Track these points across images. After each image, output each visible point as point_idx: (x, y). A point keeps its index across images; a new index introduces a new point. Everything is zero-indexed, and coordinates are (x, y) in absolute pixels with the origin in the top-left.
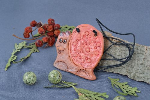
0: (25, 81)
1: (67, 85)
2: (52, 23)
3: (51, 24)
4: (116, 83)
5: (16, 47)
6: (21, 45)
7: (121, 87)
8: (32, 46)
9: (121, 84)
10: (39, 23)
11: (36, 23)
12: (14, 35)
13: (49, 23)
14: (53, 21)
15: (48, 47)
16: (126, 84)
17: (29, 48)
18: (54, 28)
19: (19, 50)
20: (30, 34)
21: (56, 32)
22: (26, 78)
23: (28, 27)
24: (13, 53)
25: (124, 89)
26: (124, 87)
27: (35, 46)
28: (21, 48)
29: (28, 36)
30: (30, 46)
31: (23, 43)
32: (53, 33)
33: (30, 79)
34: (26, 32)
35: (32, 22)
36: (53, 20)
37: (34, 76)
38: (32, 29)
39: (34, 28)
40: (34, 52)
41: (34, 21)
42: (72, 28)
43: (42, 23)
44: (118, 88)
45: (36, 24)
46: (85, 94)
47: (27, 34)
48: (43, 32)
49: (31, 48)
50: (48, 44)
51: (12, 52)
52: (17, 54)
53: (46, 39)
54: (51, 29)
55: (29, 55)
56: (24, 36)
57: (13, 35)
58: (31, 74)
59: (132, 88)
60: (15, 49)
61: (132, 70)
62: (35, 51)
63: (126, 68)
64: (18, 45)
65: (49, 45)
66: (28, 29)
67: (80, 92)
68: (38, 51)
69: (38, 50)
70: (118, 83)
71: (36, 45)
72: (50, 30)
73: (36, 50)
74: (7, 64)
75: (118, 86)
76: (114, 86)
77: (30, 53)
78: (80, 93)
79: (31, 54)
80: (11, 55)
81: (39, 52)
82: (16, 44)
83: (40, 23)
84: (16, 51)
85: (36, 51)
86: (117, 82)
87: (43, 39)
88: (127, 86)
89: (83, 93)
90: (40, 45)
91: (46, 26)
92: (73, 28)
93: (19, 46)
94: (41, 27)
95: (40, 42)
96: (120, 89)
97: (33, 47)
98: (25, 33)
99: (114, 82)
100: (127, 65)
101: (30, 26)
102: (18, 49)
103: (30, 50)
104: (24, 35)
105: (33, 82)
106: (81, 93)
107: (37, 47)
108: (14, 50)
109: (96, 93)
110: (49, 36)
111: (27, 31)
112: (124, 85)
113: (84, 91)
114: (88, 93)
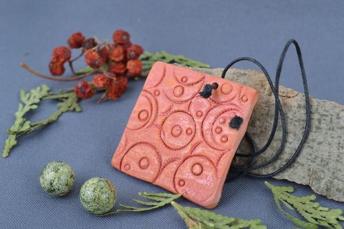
2: (122, 41)
3: (121, 44)
4: (286, 198)
5: (24, 99)
6: (36, 95)
7: (300, 208)
8: (66, 95)
9: (299, 199)
10: (88, 40)
11: (84, 38)
12: (24, 66)
13: (115, 41)
14: (125, 37)
15: (108, 100)
16: (311, 201)
17: (58, 100)
18: (128, 54)
19: (35, 107)
20: (66, 65)
21: (130, 65)
23: (61, 48)
24: (19, 114)
25: (306, 212)
26: (307, 207)
27: (73, 96)
28: (37, 101)
29: (59, 70)
30: (60, 96)
31: (41, 90)
32: (123, 66)
34: (55, 60)
35: (73, 36)
36: (126, 34)
38: (70, 53)
39: (76, 52)
40: (67, 111)
41: (79, 34)
42: (176, 60)
43: (97, 40)
44: (292, 209)
45: (82, 41)
46: (205, 222)
47: (58, 64)
48: (97, 62)
49: (62, 101)
50: (107, 94)
51: (17, 111)
52: (29, 115)
53: (102, 80)
54: (118, 56)
55: (53, 118)
56: (51, 70)
57: (21, 64)
59: (330, 210)
60: (24, 105)
61: (323, 171)
62: (71, 108)
63: (306, 166)
64: (28, 95)
65: (110, 95)
66: (60, 53)
67: (191, 218)
68: (78, 109)
69: (79, 106)
70: (292, 196)
71: (77, 92)
72: (117, 60)
73: (75, 105)
75: (292, 205)
76: (282, 205)
77: (59, 112)
78: (191, 220)
79: (59, 116)
80: (15, 119)
81: (80, 112)
82: (22, 92)
83: (93, 40)
84: (27, 109)
85: (74, 110)
86: (289, 195)
87: (96, 80)
88: (316, 205)
89: (199, 219)
90: (85, 95)
91: (107, 48)
92: (181, 60)
93: (32, 96)
94: (94, 48)
95: (86, 86)
96: (298, 212)
97: (67, 98)
98: (52, 63)
99: (281, 195)
100: (308, 159)
101: (67, 46)
102: (30, 103)
103: (59, 104)
104: (50, 67)
106: (194, 220)
107: (79, 100)
108: (21, 105)
109: (232, 220)
110: (113, 74)
111: (57, 57)
112: (308, 202)
113: (202, 215)
114: (212, 220)
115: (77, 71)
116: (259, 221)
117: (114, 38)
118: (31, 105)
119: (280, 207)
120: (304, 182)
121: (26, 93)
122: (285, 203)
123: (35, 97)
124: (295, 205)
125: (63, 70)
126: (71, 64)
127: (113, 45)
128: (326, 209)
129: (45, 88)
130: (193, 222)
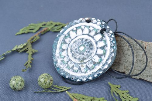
0: (12, 87)
1: (60, 89)
4: (116, 90)
7: (121, 95)
9: (121, 91)
16: (126, 93)
22: (13, 83)
26: (124, 96)
33: (18, 84)
37: (22, 81)
44: (117, 96)
46: (81, 100)
58: (19, 79)
59: (133, 98)
75: (118, 94)
86: (118, 89)
88: (128, 95)
89: (78, 98)
99: (114, 89)
100: (124, 62)
105: (21, 87)
109: (92, 98)
112: (125, 93)
113: (79, 97)
114: (84, 99)
116: (104, 98)
119: (112, 95)
122: (115, 92)
124: (119, 94)
128: (132, 97)
130: (76, 100)
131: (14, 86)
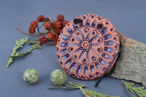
0: (25, 79)
3: (60, 21)
5: (17, 43)
6: (22, 41)
7: (138, 92)
8: (35, 42)
9: (137, 88)
10: (46, 18)
11: (44, 18)
12: (18, 29)
13: (58, 19)
14: (62, 18)
17: (32, 44)
18: (63, 25)
19: (21, 46)
20: (36, 29)
22: (27, 75)
23: (34, 21)
24: (14, 49)
25: (140, 94)
26: (141, 92)
27: (38, 42)
28: (23, 44)
29: (33, 31)
30: (33, 42)
31: (25, 39)
32: (60, 30)
33: (31, 76)
34: (31, 27)
35: (39, 17)
36: (63, 16)
37: (36, 74)
38: (38, 24)
39: (40, 24)
40: (36, 49)
41: (42, 16)
43: (50, 19)
45: (43, 19)
47: (33, 28)
48: (49, 28)
49: (34, 44)
50: (53, 42)
51: (13, 48)
52: (19, 50)
53: (51, 35)
54: (59, 25)
55: (29, 51)
57: (16, 28)
58: (33, 71)
60: (17, 45)
62: (37, 47)
63: (140, 74)
64: (19, 42)
65: (54, 42)
66: (33, 24)
67: (88, 94)
68: (40, 48)
69: (41, 46)
70: (134, 87)
71: (40, 41)
72: (58, 27)
73: (39, 46)
74: (9, 61)
75: (134, 91)
76: (129, 90)
77: (32, 49)
79: (32, 51)
80: (12, 51)
81: (41, 49)
82: (16, 40)
83: (48, 19)
84: (18, 47)
85: (39, 48)
86: (132, 86)
87: (48, 36)
90: (44, 41)
91: (54, 22)
93: (21, 42)
94: (48, 22)
95: (44, 38)
96: (136, 94)
97: (36, 43)
98: (30, 28)
99: (129, 86)
100: (141, 71)
101: (37, 21)
102: (19, 45)
103: (32, 46)
104: (29, 30)
105: (34, 81)
107: (41, 44)
108: (15, 46)
110: (56, 33)
112: (141, 90)
113: (93, 94)
114: (98, 96)
115: (41, 32)
117: (57, 18)
118: (20, 45)
120: (139, 81)
121: (18, 41)
122: (130, 89)
123: (22, 42)
125: (35, 31)
126: (38, 29)
127: (57, 21)
129: (27, 39)
131: (27, 79)
